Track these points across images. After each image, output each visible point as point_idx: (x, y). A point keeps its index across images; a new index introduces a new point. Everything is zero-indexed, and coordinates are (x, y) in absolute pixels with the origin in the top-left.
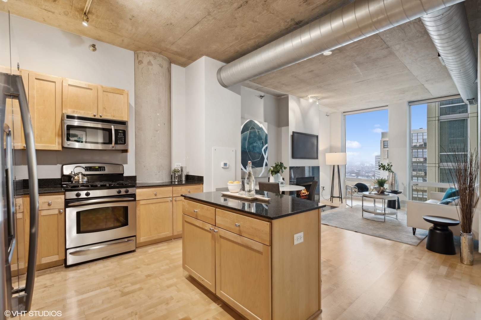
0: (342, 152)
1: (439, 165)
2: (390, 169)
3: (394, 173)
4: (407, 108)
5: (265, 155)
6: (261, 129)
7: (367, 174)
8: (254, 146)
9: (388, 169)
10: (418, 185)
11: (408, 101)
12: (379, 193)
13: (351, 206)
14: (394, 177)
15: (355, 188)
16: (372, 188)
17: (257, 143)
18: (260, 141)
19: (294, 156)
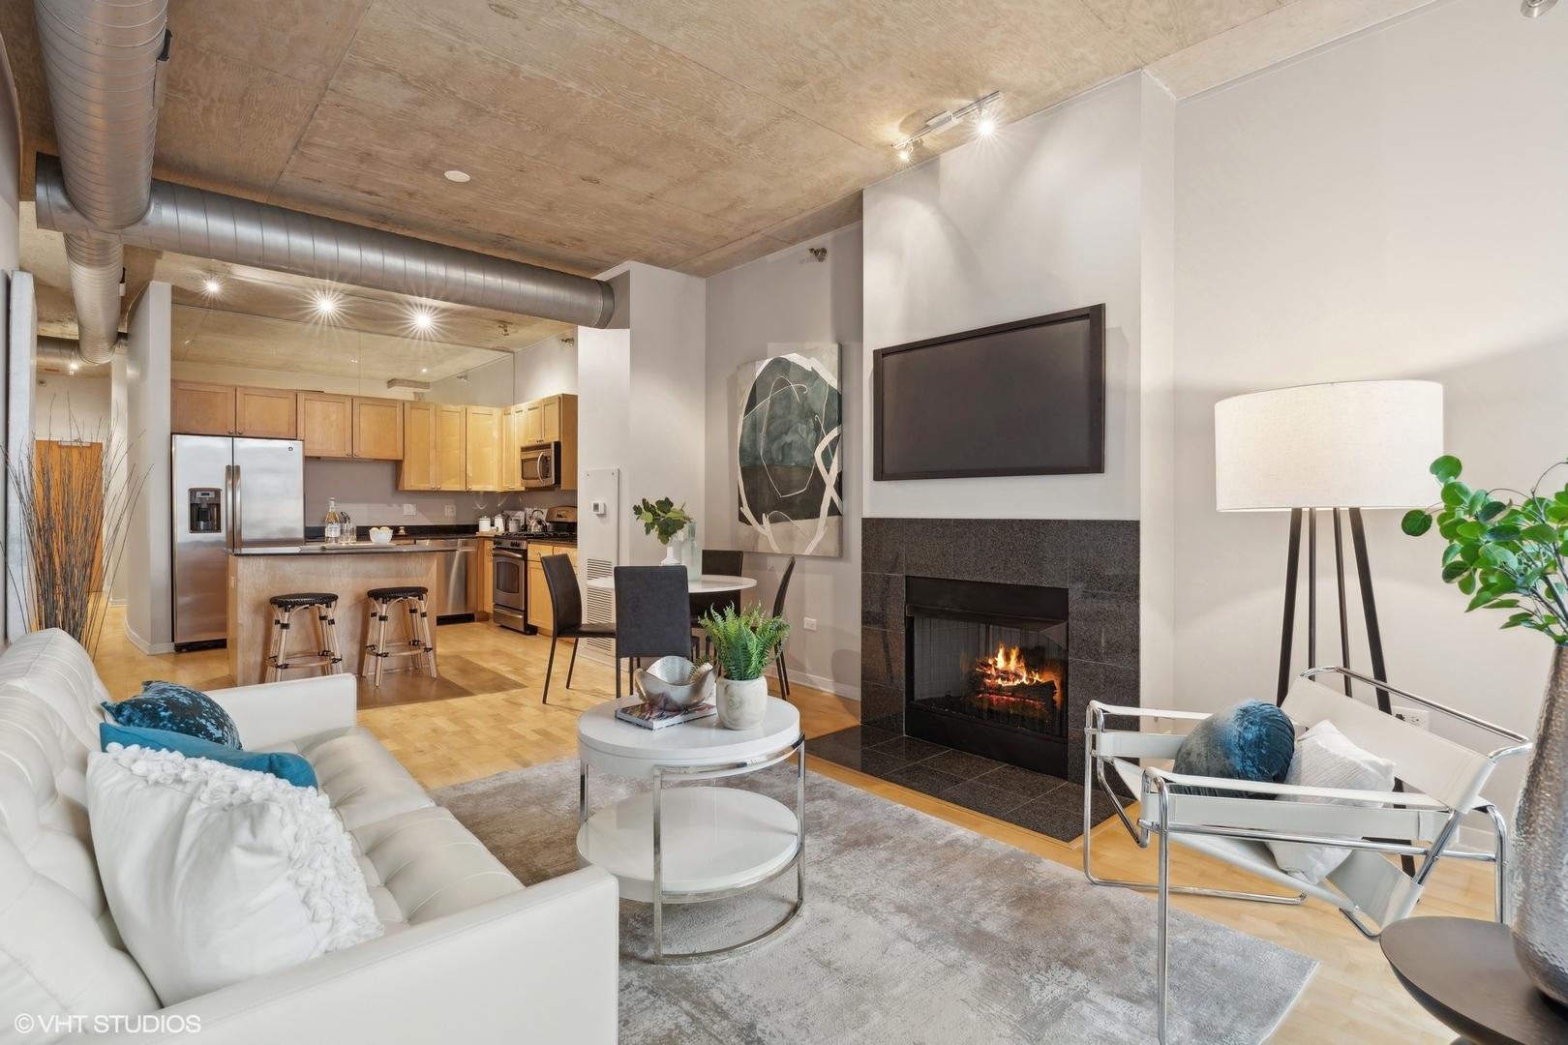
5: (828, 471)
6: (810, 376)
8: (786, 444)
17: (796, 431)
18: (807, 423)
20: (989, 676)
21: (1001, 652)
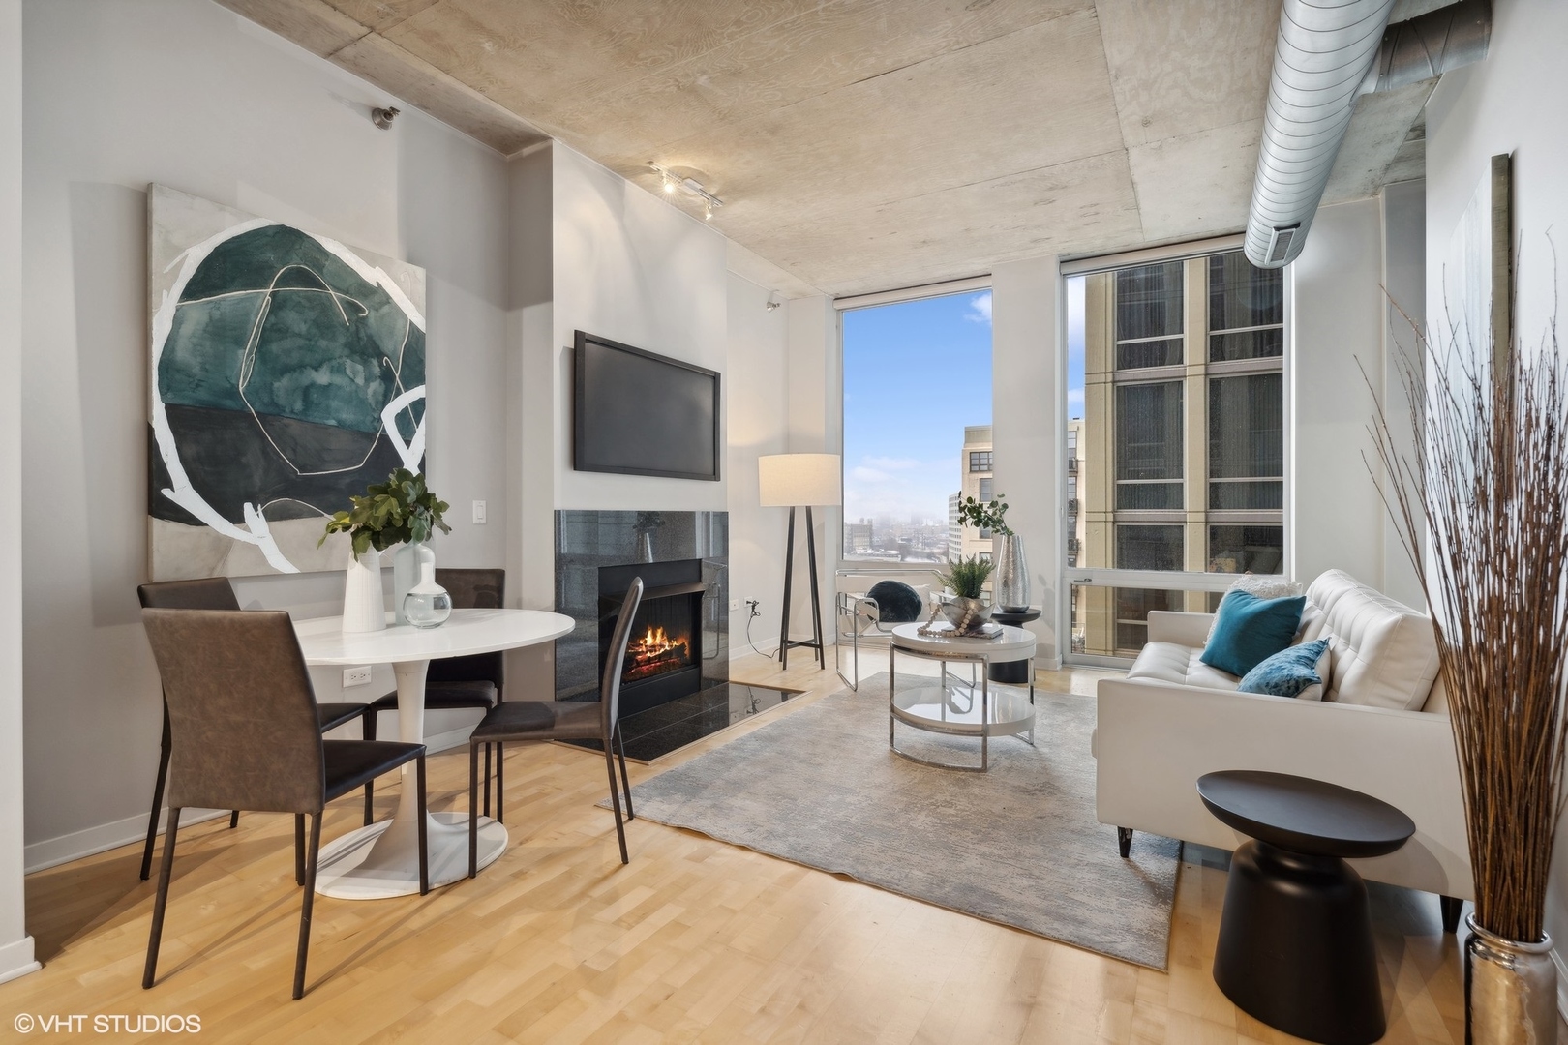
1: (1114, 516)
2: (1000, 521)
3: (1014, 539)
4: (1057, 281)
5: (408, 443)
6: (375, 294)
7: (928, 550)
8: (313, 385)
9: (993, 522)
10: (1090, 580)
11: (1060, 255)
12: (962, 630)
13: (853, 683)
14: (1015, 553)
15: (870, 603)
16: (935, 598)
17: (339, 370)
18: (365, 363)
19: (579, 461)
20: (641, 653)
21: (650, 633)
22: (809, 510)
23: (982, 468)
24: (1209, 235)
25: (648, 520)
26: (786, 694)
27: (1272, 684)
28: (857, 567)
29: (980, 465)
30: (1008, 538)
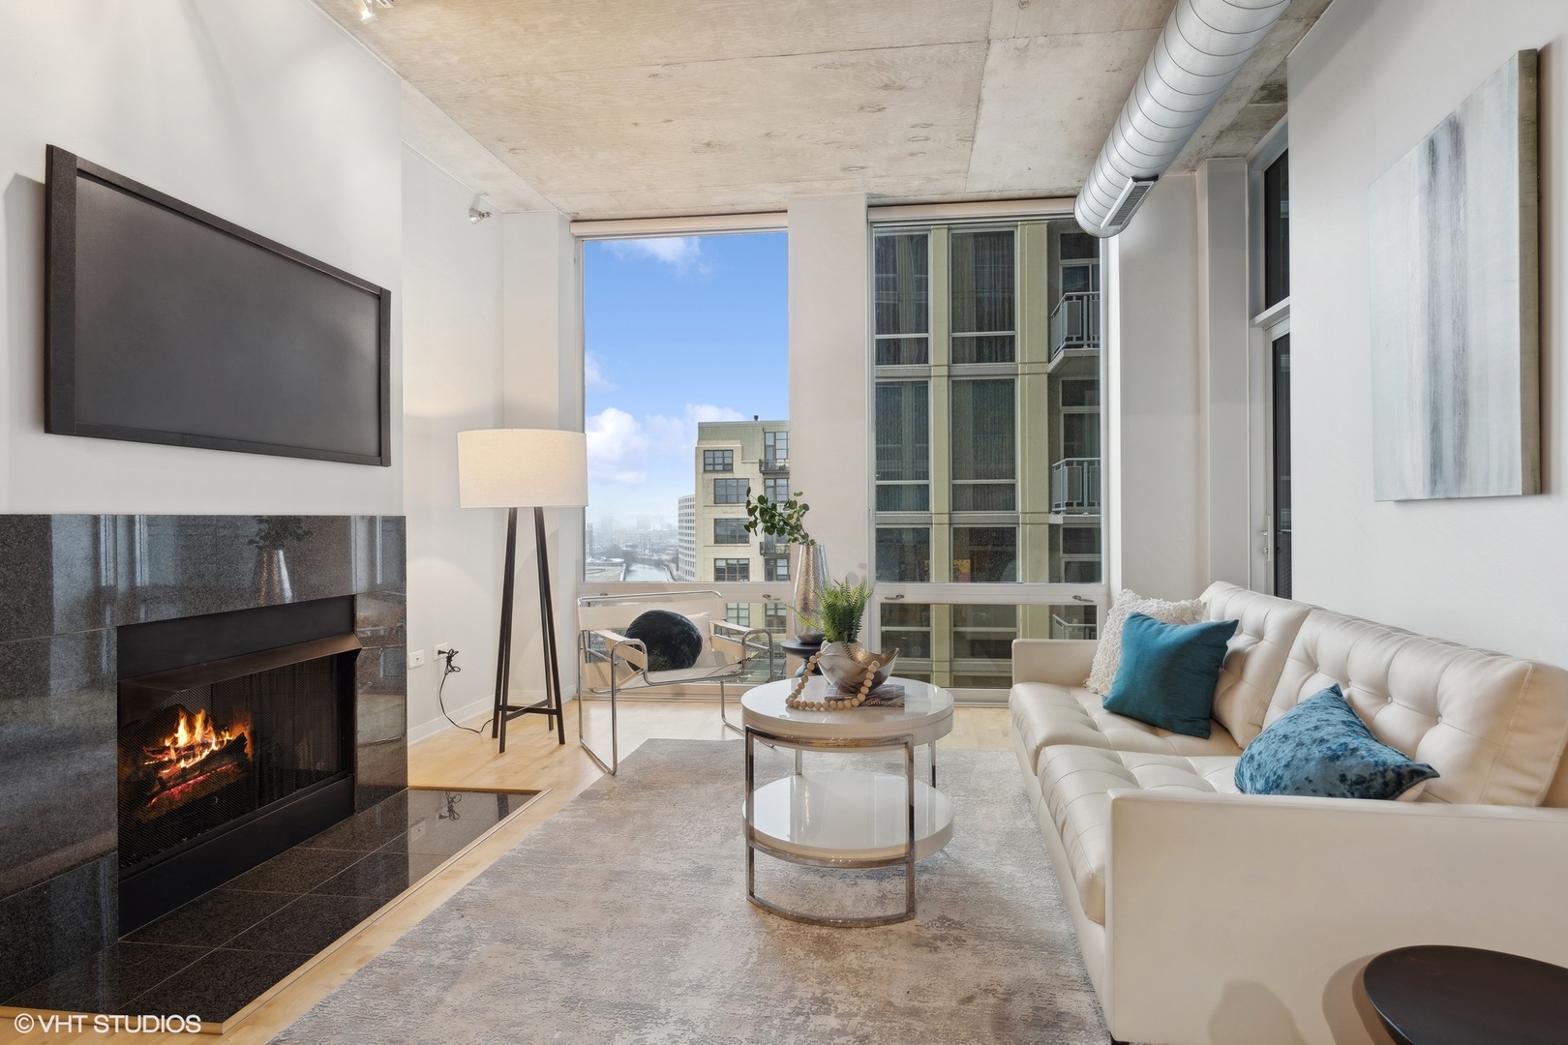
0: (562, 426)
2: (798, 527)
3: (815, 549)
7: (655, 557)
9: (790, 528)
10: (903, 597)
11: (870, 196)
12: (862, 697)
13: (610, 766)
14: (816, 568)
15: (630, 644)
20: (163, 765)
21: (182, 723)
22: (539, 515)
23: (718, 468)
24: (1030, 194)
25: (281, 530)
26: (505, 801)
27: (1351, 776)
28: (606, 593)
29: (714, 464)
30: (808, 549)
